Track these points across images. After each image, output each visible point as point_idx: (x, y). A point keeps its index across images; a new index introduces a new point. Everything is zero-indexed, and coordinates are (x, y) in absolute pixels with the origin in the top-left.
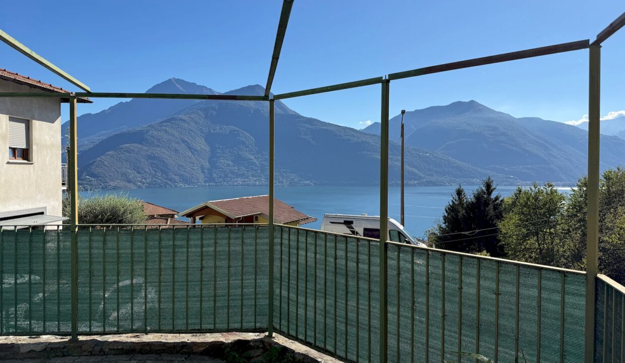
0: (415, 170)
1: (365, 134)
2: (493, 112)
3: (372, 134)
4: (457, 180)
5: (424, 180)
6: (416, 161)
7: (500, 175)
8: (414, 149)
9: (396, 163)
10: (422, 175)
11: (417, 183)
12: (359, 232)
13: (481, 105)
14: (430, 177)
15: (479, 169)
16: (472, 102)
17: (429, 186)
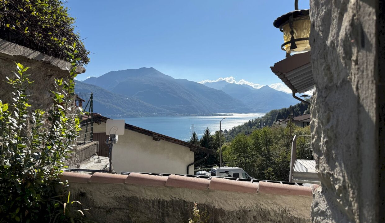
0: (120, 108)
1: (85, 84)
2: (163, 74)
3: (91, 84)
4: (145, 114)
5: (126, 114)
6: (120, 102)
7: (168, 110)
8: (118, 95)
9: (107, 103)
10: (124, 111)
11: (121, 116)
12: (231, 175)
13: (156, 70)
14: (129, 112)
15: (157, 107)
16: (152, 68)
17: (129, 117)
